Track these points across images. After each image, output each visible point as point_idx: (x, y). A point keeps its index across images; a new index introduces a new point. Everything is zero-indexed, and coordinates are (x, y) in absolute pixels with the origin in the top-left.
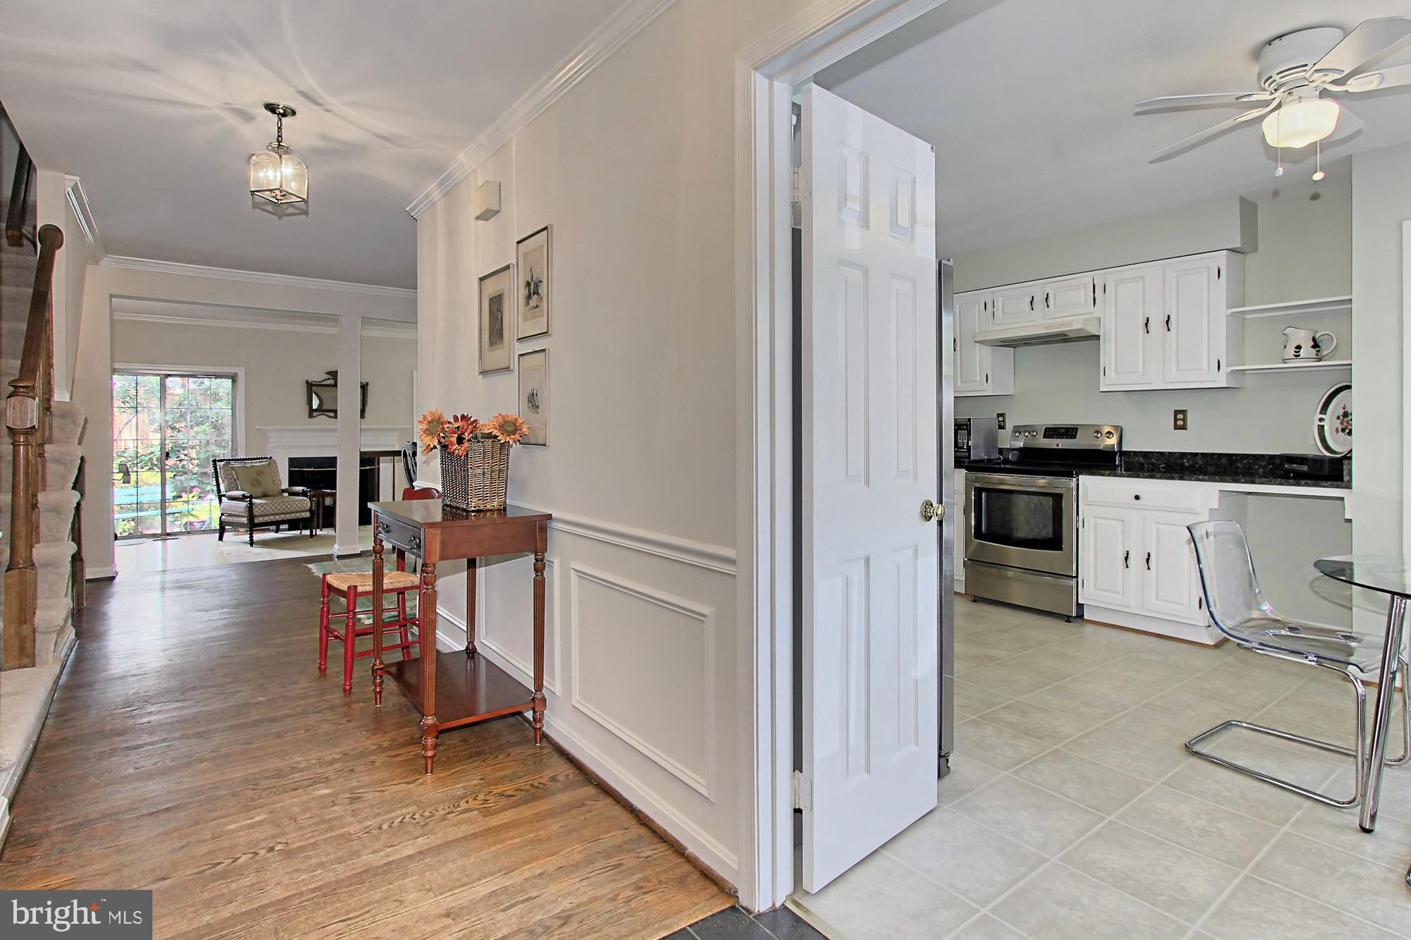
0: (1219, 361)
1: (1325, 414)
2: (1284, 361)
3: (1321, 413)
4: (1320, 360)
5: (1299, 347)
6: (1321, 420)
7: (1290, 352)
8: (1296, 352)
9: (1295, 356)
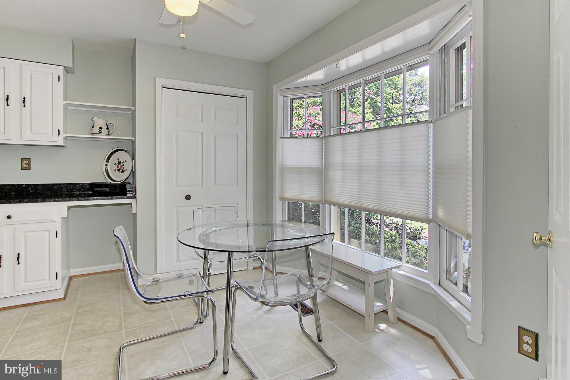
0: (59, 130)
1: (108, 162)
2: (92, 134)
3: (106, 162)
4: (109, 135)
5: (101, 128)
6: (106, 165)
7: (96, 130)
8: (99, 130)
9: (99, 132)
